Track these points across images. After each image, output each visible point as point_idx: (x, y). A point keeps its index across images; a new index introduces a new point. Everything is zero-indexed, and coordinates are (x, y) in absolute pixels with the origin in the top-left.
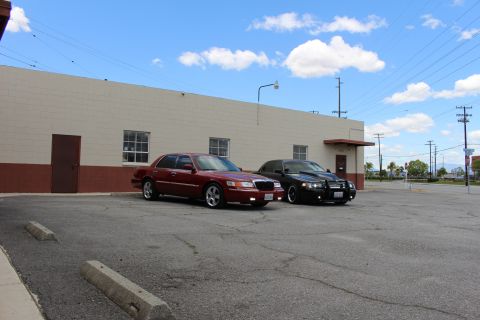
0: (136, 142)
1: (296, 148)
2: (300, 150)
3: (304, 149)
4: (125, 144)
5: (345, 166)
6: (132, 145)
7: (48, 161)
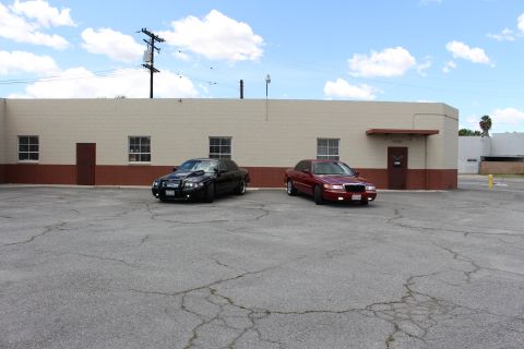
0: (140, 145)
1: (321, 142)
2: (329, 145)
3: (335, 142)
4: (131, 148)
5: (405, 161)
6: (138, 148)
7: (74, 163)
